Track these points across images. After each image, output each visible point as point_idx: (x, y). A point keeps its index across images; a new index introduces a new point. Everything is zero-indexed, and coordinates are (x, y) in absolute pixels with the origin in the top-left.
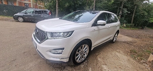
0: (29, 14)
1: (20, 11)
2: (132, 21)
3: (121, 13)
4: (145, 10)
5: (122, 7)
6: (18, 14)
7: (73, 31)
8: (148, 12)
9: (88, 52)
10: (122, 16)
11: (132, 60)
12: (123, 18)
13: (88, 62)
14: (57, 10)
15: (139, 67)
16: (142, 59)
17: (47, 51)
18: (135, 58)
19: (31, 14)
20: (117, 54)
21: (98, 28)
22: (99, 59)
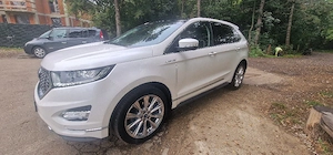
0: (56, 40)
1: (37, 36)
2: (288, 39)
3: (259, 22)
4: (314, 13)
5: (261, 10)
6: (34, 41)
7: (112, 67)
8: (323, 16)
9: (162, 113)
10: (263, 30)
11: (270, 125)
12: (266, 35)
13: (164, 135)
14: (118, 27)
15: (286, 143)
16: (294, 123)
17: (54, 115)
18: (279, 120)
19: (62, 39)
20: (239, 113)
21: (184, 56)
22: (193, 128)
